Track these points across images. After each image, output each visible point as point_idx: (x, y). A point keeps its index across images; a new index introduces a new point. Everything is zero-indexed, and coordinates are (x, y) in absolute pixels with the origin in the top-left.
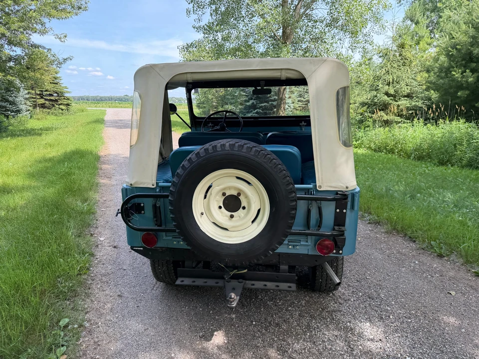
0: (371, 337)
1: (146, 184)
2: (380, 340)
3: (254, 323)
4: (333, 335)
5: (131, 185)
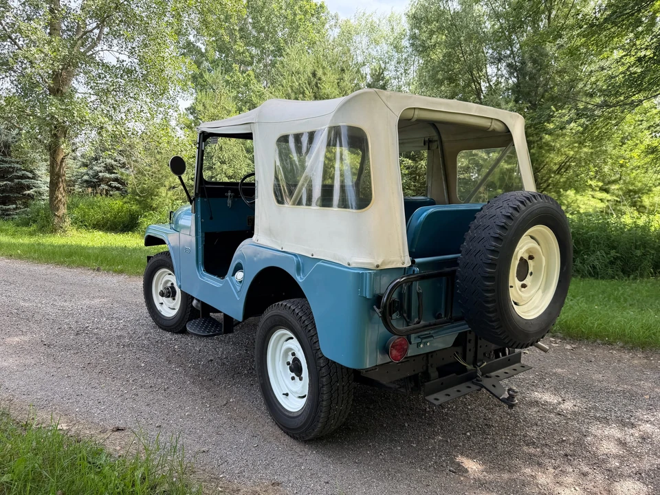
0: (556, 401)
1: (395, 263)
2: (564, 400)
3: (468, 434)
4: (535, 411)
5: (378, 266)
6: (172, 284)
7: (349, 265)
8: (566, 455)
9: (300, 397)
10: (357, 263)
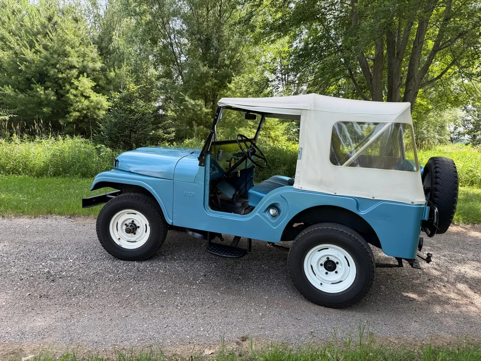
6: (133, 221)
7: (413, 203)
8: (429, 280)
9: (332, 284)
10: (419, 202)
